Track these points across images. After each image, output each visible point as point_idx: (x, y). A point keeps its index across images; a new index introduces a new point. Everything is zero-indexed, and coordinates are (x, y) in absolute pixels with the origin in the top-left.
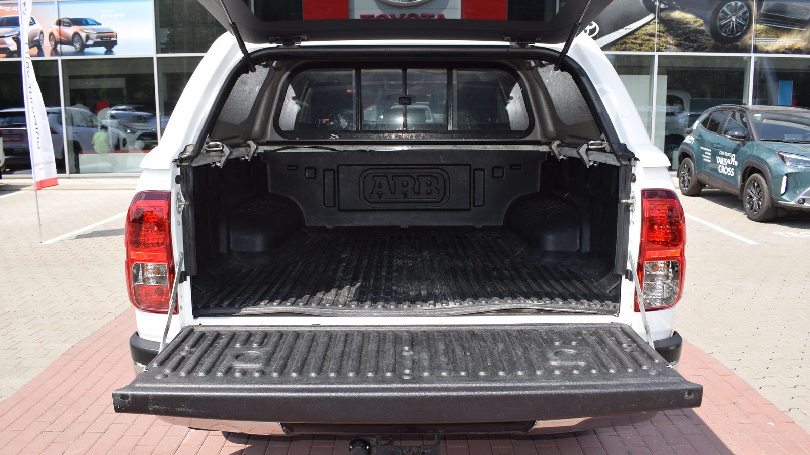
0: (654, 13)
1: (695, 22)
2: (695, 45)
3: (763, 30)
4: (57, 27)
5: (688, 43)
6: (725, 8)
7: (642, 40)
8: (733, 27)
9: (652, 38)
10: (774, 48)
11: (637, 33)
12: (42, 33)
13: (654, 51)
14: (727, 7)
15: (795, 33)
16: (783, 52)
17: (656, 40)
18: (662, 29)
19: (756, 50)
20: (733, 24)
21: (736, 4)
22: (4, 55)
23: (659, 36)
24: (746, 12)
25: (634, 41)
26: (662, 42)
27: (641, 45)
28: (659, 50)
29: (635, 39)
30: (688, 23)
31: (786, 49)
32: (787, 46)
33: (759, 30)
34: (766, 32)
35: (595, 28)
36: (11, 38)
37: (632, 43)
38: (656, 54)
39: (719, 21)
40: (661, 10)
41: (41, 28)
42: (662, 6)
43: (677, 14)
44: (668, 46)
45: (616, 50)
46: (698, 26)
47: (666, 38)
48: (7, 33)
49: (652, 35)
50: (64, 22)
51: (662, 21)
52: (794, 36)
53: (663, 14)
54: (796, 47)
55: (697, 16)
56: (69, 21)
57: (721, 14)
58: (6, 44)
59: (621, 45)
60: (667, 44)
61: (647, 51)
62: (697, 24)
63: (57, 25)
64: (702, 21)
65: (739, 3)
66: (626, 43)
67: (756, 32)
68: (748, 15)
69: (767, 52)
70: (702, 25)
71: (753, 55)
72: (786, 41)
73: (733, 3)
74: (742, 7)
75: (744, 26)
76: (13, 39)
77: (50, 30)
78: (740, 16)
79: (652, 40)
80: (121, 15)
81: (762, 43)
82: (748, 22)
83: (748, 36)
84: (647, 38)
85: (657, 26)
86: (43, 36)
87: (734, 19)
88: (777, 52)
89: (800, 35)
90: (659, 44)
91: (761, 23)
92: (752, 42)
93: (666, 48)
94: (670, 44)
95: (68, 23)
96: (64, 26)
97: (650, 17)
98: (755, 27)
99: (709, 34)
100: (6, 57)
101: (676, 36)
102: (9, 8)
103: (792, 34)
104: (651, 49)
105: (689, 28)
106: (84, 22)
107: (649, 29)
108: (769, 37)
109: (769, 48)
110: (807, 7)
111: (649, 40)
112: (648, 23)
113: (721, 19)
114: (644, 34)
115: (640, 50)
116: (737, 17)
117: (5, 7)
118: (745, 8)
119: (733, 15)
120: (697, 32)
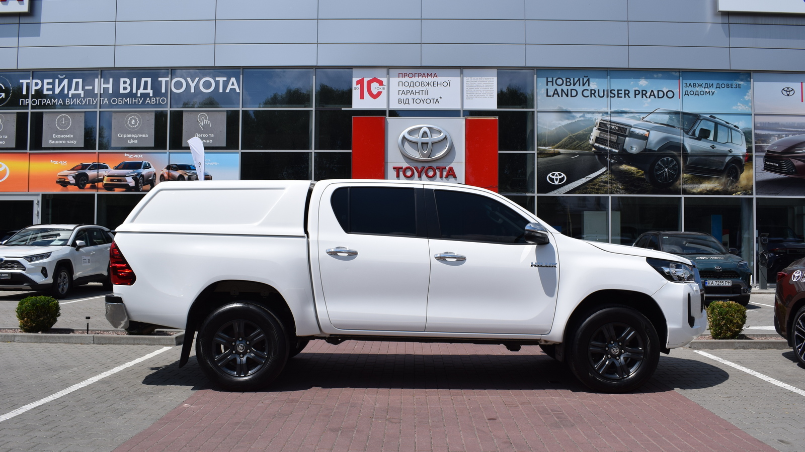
0: (607, 167)
1: (638, 172)
2: (638, 189)
3: (689, 178)
4: (167, 171)
5: (633, 188)
6: (660, 163)
7: (598, 186)
8: (666, 175)
9: (606, 185)
10: (699, 191)
11: (595, 181)
12: (155, 174)
13: (608, 194)
14: (661, 161)
15: (714, 180)
16: (705, 194)
17: (609, 186)
18: (613, 177)
19: (685, 192)
20: (666, 174)
21: (667, 159)
22: (125, 189)
23: (611, 183)
24: (675, 165)
25: (592, 187)
26: (614, 187)
27: (598, 189)
28: (611, 193)
29: (594, 185)
30: (632, 173)
31: (708, 191)
32: (708, 189)
33: (686, 178)
34: (691, 179)
35: (564, 177)
36: (131, 177)
37: (591, 188)
38: (610, 196)
39: (656, 171)
40: (611, 164)
41: (155, 171)
42: (612, 161)
43: (624, 167)
44: (618, 190)
45: (580, 193)
46: (640, 176)
47: (616, 184)
48: (128, 174)
49: (606, 182)
50: (172, 167)
51: (612, 172)
52: (713, 182)
53: (613, 167)
54: (715, 190)
55: (639, 168)
56: (176, 166)
57: (657, 167)
58: (127, 182)
59: (584, 189)
60: (618, 188)
61: (603, 194)
62: (639, 174)
63: (167, 169)
64: (643, 172)
65: (670, 159)
66: (587, 188)
67: (684, 179)
68: (677, 167)
69: (694, 193)
70: (643, 175)
71: (683, 196)
72: (707, 186)
73: (665, 159)
74: (672, 161)
75: (674, 175)
76: (133, 178)
77: (161, 173)
78: (671, 168)
79: (606, 186)
80: (216, 164)
81: (688, 187)
82: (677, 172)
83: (678, 182)
84: (602, 184)
85: (609, 176)
86: (156, 177)
87: (666, 170)
88: (701, 193)
89: (717, 181)
90: (611, 189)
91: (687, 173)
92: (682, 187)
93: (617, 191)
94: (620, 189)
95: (176, 168)
96: (172, 170)
97: (604, 169)
98: (684, 175)
99: (649, 181)
100: (126, 191)
101: (623, 183)
102: (132, 155)
103: (711, 181)
104: (606, 192)
105: (634, 177)
106: (187, 167)
107: (604, 178)
108: (694, 183)
109: (695, 191)
110: (721, 160)
111: (604, 186)
112: (603, 174)
113: (657, 171)
114: (600, 182)
115: (597, 193)
116: (669, 169)
117: (128, 155)
118: (675, 162)
119: (666, 167)
120: (639, 179)
